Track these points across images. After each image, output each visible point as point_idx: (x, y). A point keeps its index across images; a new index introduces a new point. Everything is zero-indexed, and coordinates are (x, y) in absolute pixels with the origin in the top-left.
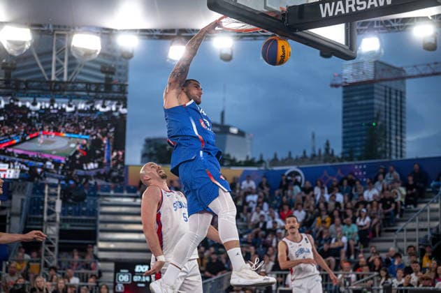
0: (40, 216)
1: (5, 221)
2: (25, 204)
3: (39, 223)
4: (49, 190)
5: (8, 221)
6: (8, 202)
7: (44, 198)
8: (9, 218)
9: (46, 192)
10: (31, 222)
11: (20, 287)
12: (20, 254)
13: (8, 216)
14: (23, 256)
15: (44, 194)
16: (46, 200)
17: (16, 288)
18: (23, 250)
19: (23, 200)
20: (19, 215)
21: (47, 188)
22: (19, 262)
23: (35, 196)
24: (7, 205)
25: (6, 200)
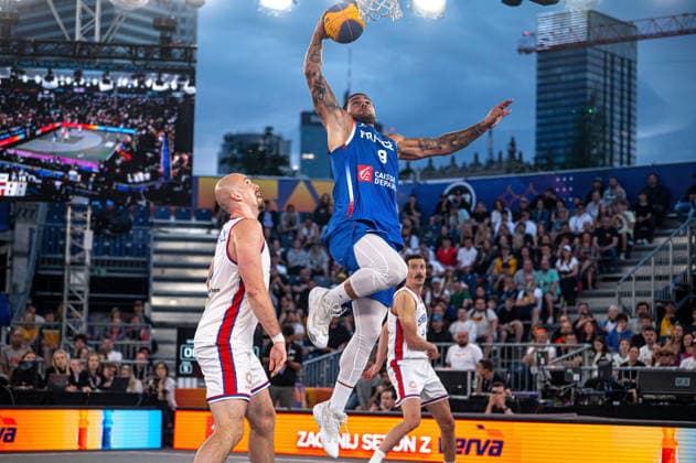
0: (60, 256)
1: (5, 264)
2: (35, 236)
3: (58, 266)
4: (72, 215)
5: (8, 264)
6: (9, 233)
7: (65, 227)
8: (11, 259)
9: (69, 217)
10: (45, 266)
11: (30, 366)
12: (30, 315)
13: (9, 255)
14: (34, 320)
15: (65, 222)
16: (68, 230)
17: (23, 367)
18: (34, 310)
19: (31, 231)
20: (27, 255)
21: (69, 211)
22: (28, 327)
23: (49, 224)
24: (7, 239)
25: (4, 231)
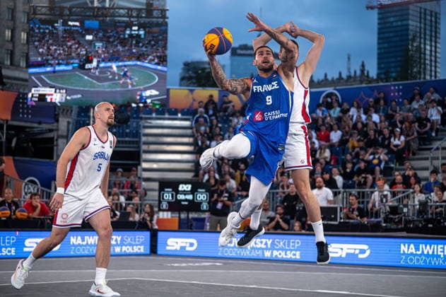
1: (53, 143)
2: (71, 126)
5: (55, 143)
6: (55, 124)
7: (89, 121)
8: (57, 140)
9: (91, 115)
13: (55, 138)
15: (89, 117)
19: (69, 123)
20: (66, 137)
23: (80, 119)
24: (54, 128)
25: (53, 123)
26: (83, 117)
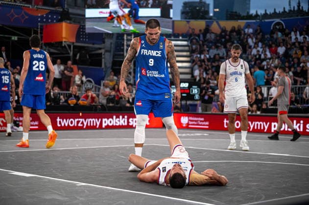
0: (122, 53)
1: (102, 56)
2: (112, 45)
3: (122, 57)
4: (127, 37)
5: (103, 56)
6: (103, 45)
7: (124, 42)
8: (104, 55)
9: (125, 38)
10: (116, 57)
11: (113, 97)
12: (111, 76)
13: (103, 53)
14: (113, 78)
16: (125, 44)
17: (110, 97)
19: (111, 43)
20: (109, 51)
21: (125, 36)
22: (111, 81)
23: (118, 41)
24: (102, 47)
25: (101, 44)
26: (120, 39)
